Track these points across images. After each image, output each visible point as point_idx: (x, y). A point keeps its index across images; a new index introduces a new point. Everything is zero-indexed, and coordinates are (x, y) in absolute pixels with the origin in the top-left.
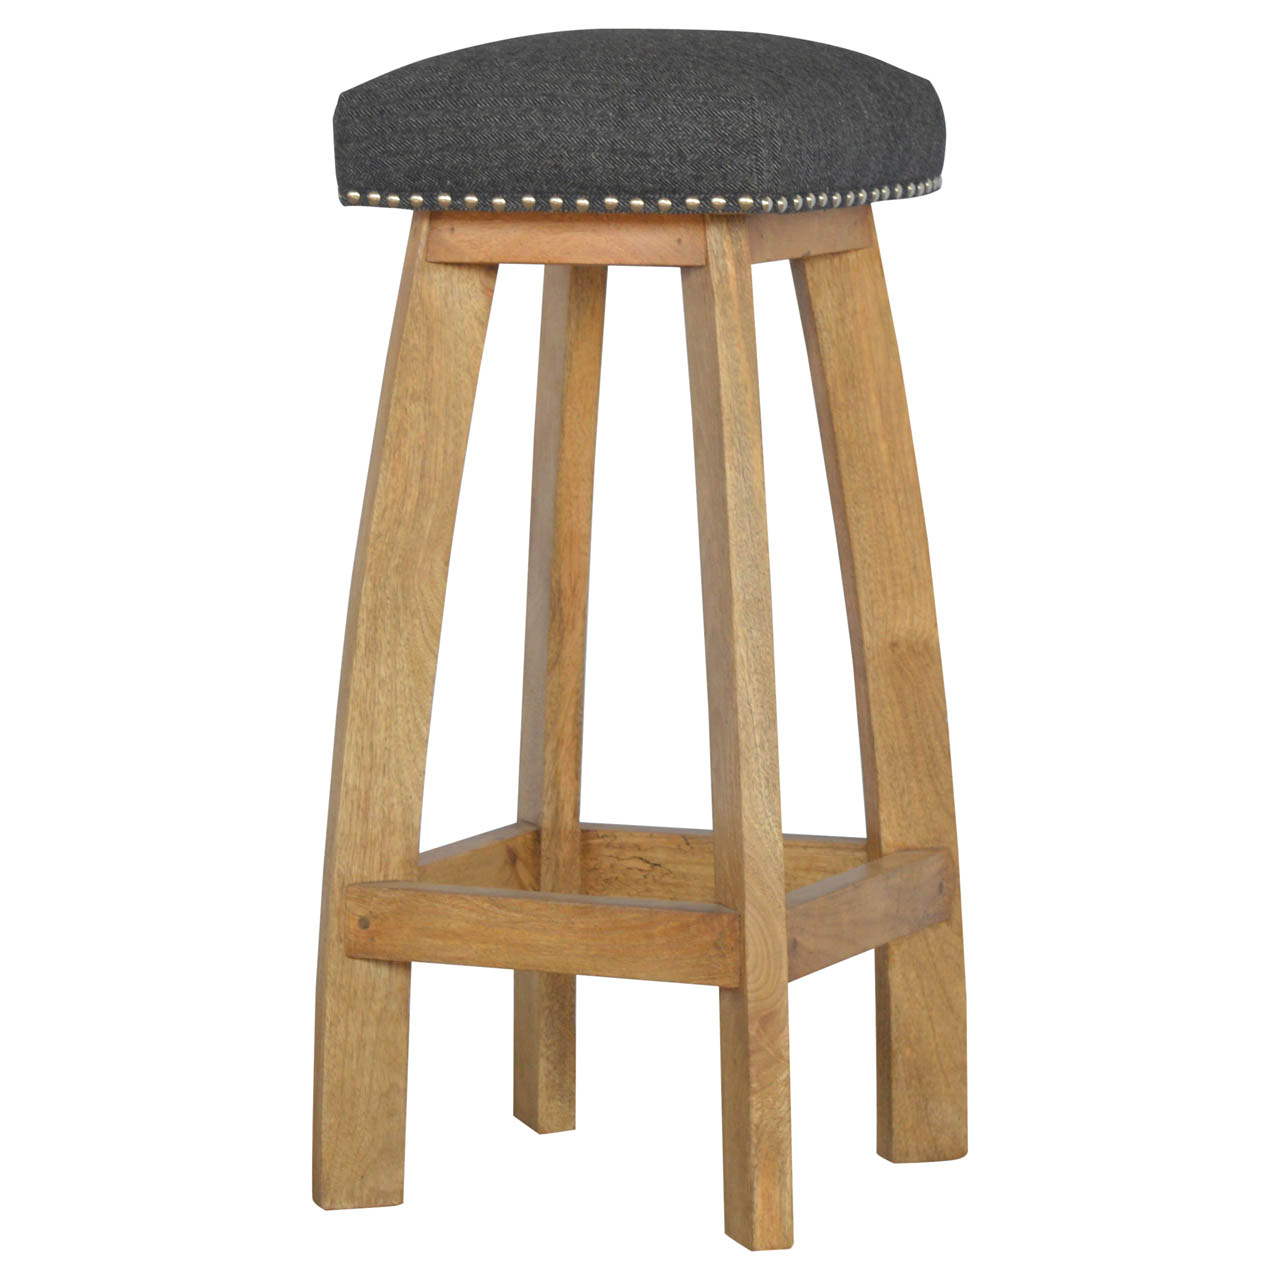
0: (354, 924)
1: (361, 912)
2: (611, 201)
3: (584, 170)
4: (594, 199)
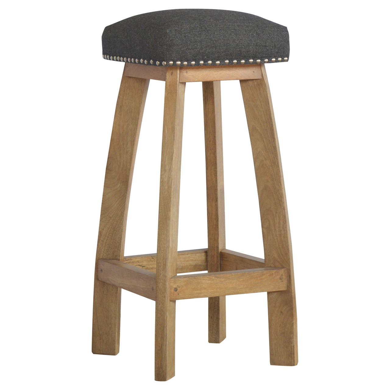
0: (173, 290)
1: (175, 286)
2: (251, 60)
3: (248, 52)
4: (247, 60)
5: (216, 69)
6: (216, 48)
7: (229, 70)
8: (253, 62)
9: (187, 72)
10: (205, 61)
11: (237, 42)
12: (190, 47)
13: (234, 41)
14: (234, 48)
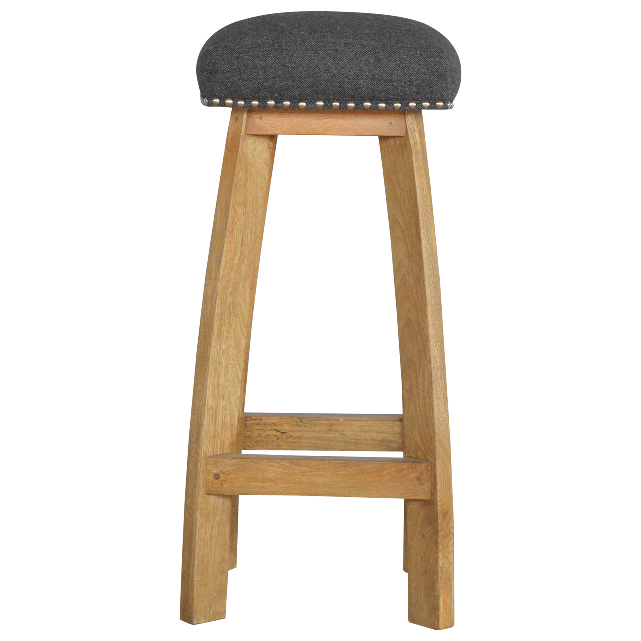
0: (211, 478)
1: (215, 471)
2: (368, 104)
3: (355, 88)
4: (358, 103)
5: (319, 115)
6: (294, 81)
7: (342, 118)
8: (370, 107)
9: (261, 118)
10: (279, 101)
11: (335, 72)
12: (245, 76)
13: (327, 69)
14: (328, 81)
